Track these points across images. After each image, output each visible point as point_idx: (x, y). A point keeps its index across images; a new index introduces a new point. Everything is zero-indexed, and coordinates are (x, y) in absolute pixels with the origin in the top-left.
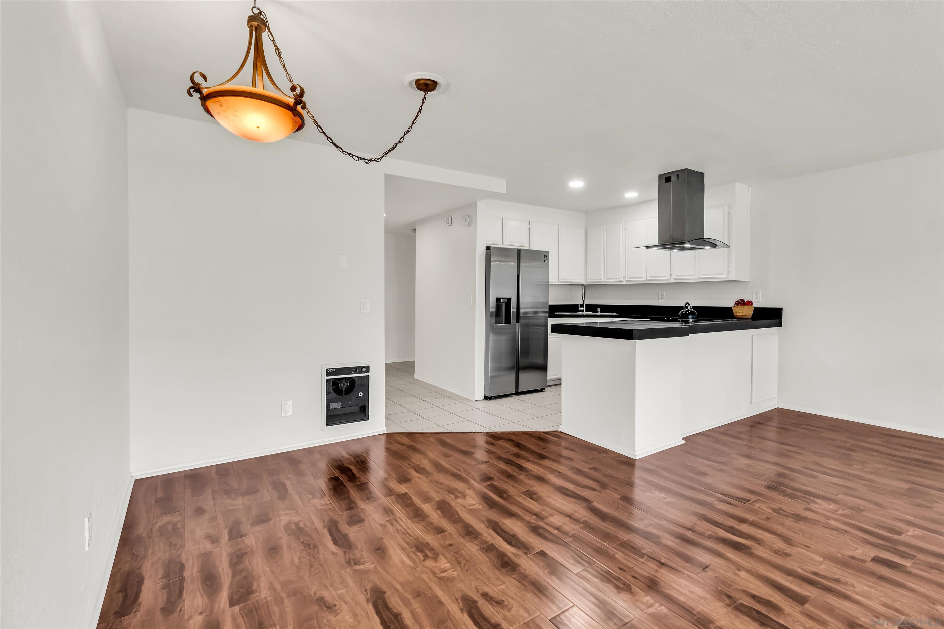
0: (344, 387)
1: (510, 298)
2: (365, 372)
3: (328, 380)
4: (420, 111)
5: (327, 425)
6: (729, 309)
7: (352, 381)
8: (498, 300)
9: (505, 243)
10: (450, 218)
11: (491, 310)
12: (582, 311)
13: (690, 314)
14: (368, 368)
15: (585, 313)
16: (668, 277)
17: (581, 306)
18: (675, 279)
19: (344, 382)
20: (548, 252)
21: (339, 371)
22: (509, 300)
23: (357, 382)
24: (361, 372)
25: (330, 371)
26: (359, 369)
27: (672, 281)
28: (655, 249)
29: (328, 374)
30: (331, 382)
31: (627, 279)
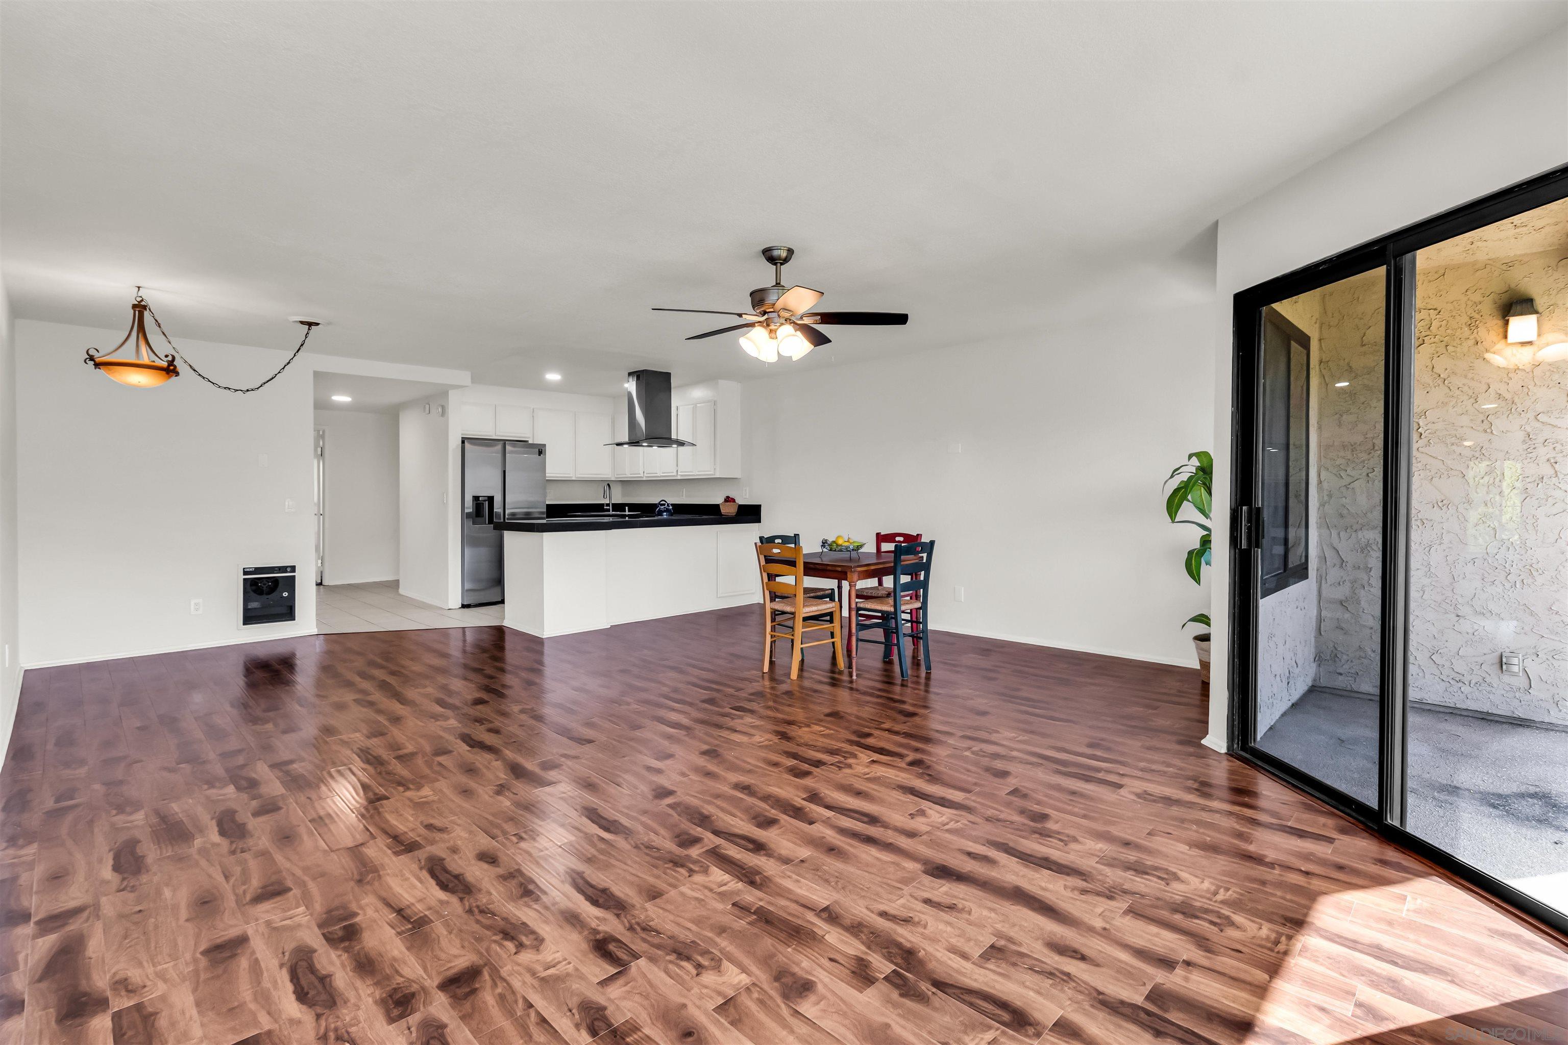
0: (265, 586)
1: (493, 497)
2: (291, 572)
3: (244, 579)
4: (302, 345)
5: (244, 624)
6: (717, 507)
7: (276, 581)
8: (476, 498)
9: (497, 434)
10: (427, 406)
11: (467, 511)
12: (608, 510)
13: (664, 511)
14: (293, 569)
15: (611, 513)
16: (675, 474)
17: (608, 505)
18: (682, 476)
19: (265, 582)
20: (545, 445)
21: (258, 570)
22: (491, 499)
23: (280, 581)
24: (286, 572)
25: (248, 570)
26: (283, 569)
27: (679, 478)
28: (626, 446)
29: (245, 573)
30: (249, 583)
31: (645, 475)
